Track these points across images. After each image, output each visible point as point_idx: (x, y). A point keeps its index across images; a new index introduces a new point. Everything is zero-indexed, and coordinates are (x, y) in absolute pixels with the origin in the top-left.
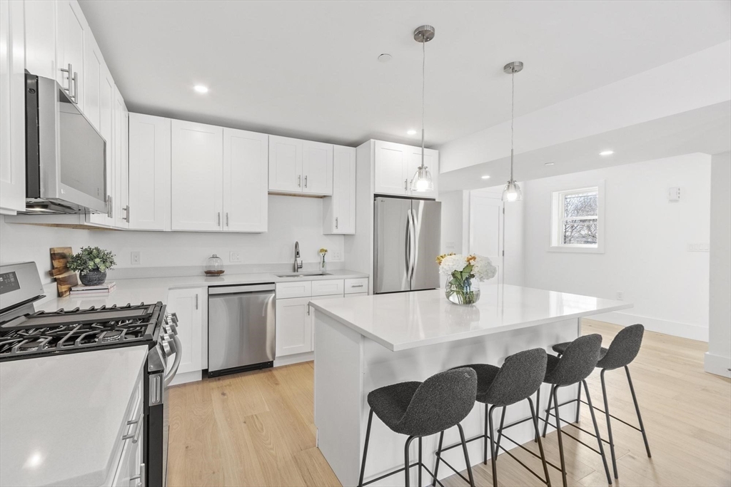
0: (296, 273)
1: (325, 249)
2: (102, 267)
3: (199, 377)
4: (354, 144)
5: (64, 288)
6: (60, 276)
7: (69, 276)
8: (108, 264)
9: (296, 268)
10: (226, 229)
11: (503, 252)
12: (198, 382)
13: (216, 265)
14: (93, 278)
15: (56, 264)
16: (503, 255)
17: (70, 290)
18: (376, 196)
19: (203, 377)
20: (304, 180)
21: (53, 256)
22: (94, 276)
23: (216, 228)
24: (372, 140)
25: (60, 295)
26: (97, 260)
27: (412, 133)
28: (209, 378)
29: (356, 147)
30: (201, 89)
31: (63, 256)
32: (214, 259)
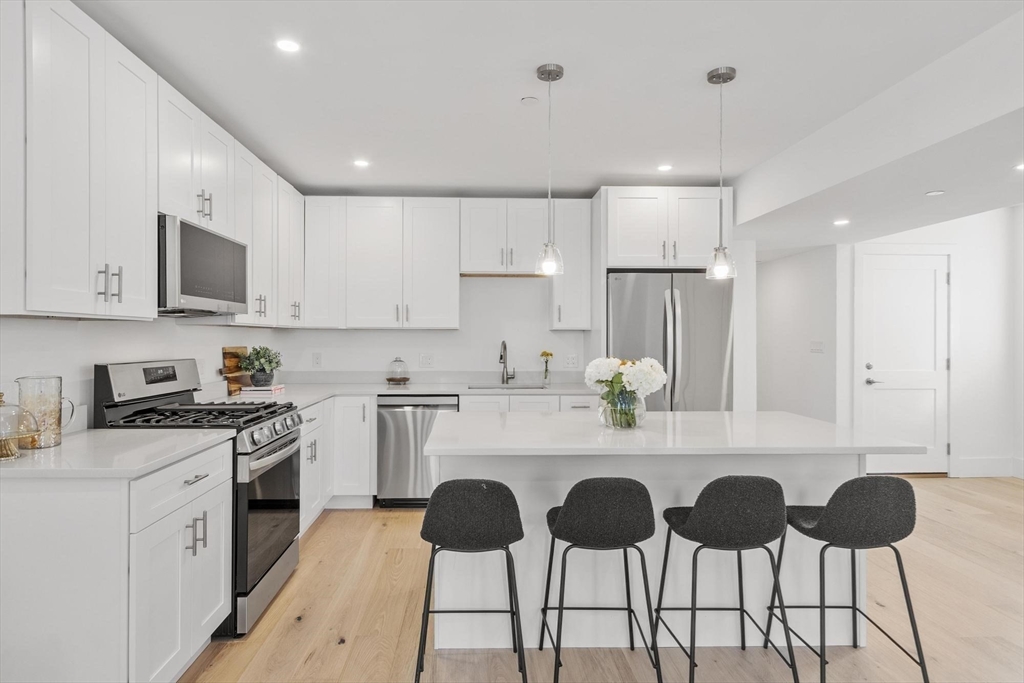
0: (505, 385)
1: (548, 352)
2: (267, 368)
3: (369, 504)
4: (589, 194)
5: (234, 387)
6: (230, 375)
7: (242, 376)
8: (274, 365)
9: (507, 378)
10: (406, 325)
11: (948, 361)
12: (367, 510)
13: (399, 371)
14: (261, 379)
15: (228, 363)
16: (948, 367)
17: (240, 390)
18: (610, 271)
19: (374, 506)
20: (508, 255)
21: (226, 355)
22: (260, 376)
23: (395, 325)
24: (603, 188)
25: (230, 393)
26: (263, 360)
27: (665, 169)
28: (381, 507)
29: (591, 198)
30: (361, 163)
31: (235, 355)
32: (397, 363)
